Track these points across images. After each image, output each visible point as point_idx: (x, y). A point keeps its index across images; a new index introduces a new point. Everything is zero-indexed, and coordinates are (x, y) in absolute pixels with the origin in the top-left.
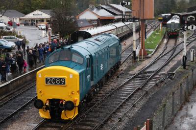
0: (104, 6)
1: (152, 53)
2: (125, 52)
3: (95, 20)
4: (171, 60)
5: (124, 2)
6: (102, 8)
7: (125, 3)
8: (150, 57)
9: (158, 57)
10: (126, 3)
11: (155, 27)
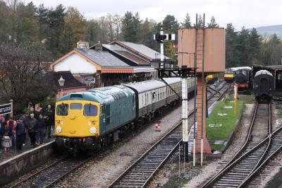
0: (108, 46)
1: (222, 149)
2: (159, 146)
3: (89, 75)
4: (266, 164)
5: (162, 33)
6: (105, 50)
7: (165, 37)
8: (218, 157)
9: (237, 157)
10: (167, 35)
11: (218, 95)
